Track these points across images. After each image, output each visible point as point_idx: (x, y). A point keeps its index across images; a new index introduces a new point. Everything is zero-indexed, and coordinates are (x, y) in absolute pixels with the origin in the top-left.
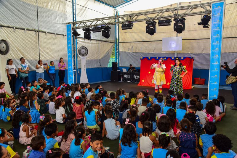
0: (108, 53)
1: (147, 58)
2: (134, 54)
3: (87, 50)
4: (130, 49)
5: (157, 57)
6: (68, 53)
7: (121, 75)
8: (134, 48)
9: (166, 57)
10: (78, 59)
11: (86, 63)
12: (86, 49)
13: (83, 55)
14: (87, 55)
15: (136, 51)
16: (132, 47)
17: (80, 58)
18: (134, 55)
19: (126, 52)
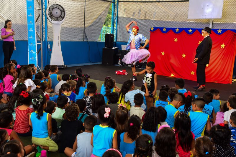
0: (100, 19)
1: (161, 29)
2: (142, 22)
3: (63, 11)
4: (136, 14)
5: (177, 29)
6: (28, 14)
7: (118, 54)
8: (142, 12)
9: (192, 29)
10: (49, 24)
11: (61, 33)
12: (61, 9)
13: (56, 19)
14: (63, 18)
15: (145, 18)
16: (140, 10)
17: (51, 23)
18: (142, 24)
19: (129, 18)
